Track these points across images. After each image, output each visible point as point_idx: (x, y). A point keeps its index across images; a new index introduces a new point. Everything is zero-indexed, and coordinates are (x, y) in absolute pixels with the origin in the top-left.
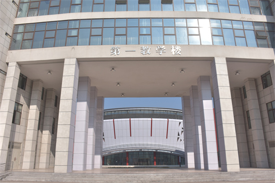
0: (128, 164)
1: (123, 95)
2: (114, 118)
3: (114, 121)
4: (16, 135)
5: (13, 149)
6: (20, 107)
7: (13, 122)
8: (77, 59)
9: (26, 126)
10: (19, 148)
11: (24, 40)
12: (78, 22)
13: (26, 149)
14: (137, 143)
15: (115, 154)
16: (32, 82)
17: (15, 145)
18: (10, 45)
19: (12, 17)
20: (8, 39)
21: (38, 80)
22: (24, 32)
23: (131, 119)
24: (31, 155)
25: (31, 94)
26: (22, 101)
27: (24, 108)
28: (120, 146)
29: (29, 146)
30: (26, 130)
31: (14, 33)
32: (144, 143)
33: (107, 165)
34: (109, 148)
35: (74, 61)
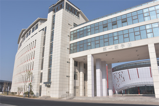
0: (139, 93)
1: (118, 62)
2: (128, 69)
3: (128, 70)
4: (77, 84)
5: (76, 89)
6: (76, 73)
7: (75, 79)
8: (92, 54)
9: (80, 80)
10: (78, 88)
11: (73, 49)
12: (90, 39)
13: (80, 88)
14: (140, 82)
15: (132, 88)
16: (80, 63)
17: (76, 87)
18: (70, 52)
19: (69, 41)
20: (69, 50)
21: (82, 62)
22: (73, 46)
23: (138, 68)
24: (83, 91)
25: (80, 67)
26: (77, 71)
27: (78, 73)
28: (133, 84)
29: (81, 87)
30: (80, 81)
31: (70, 47)
32: (147, 81)
33: (128, 94)
34: (128, 85)
35: (90, 55)
